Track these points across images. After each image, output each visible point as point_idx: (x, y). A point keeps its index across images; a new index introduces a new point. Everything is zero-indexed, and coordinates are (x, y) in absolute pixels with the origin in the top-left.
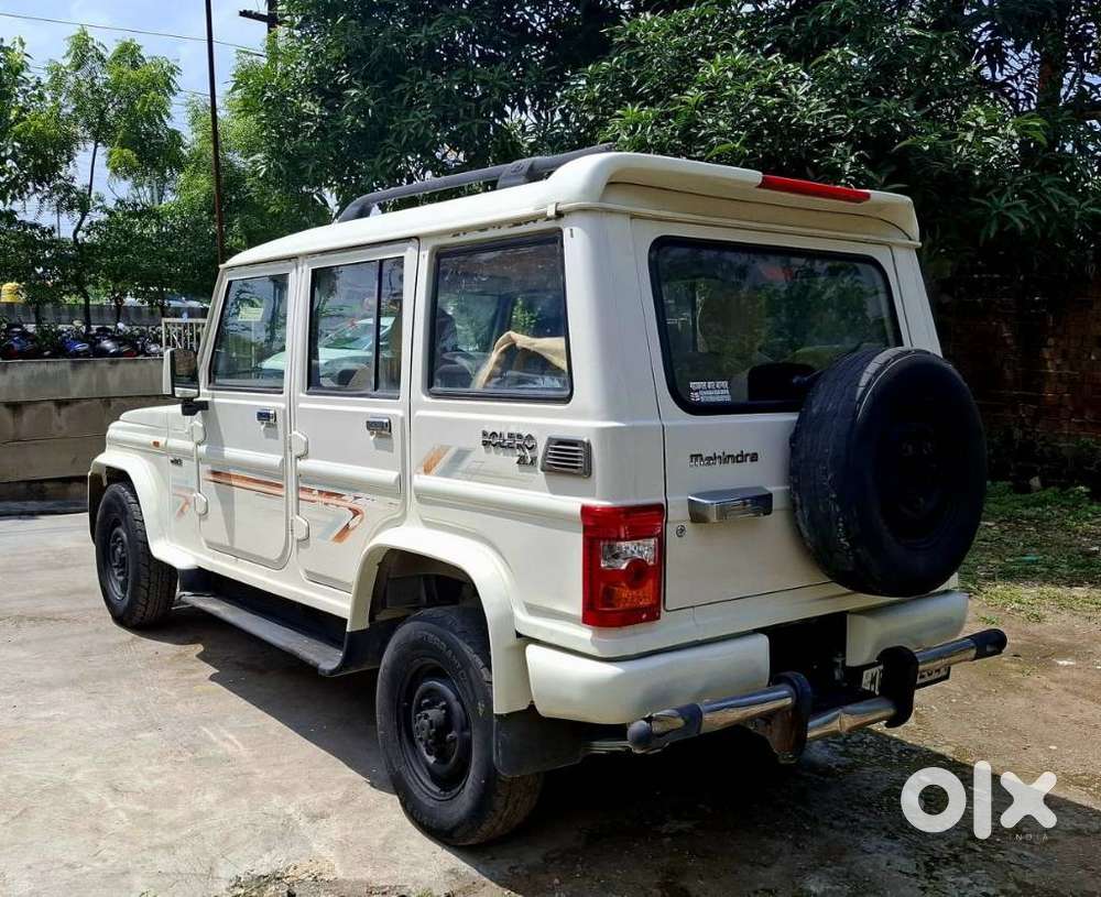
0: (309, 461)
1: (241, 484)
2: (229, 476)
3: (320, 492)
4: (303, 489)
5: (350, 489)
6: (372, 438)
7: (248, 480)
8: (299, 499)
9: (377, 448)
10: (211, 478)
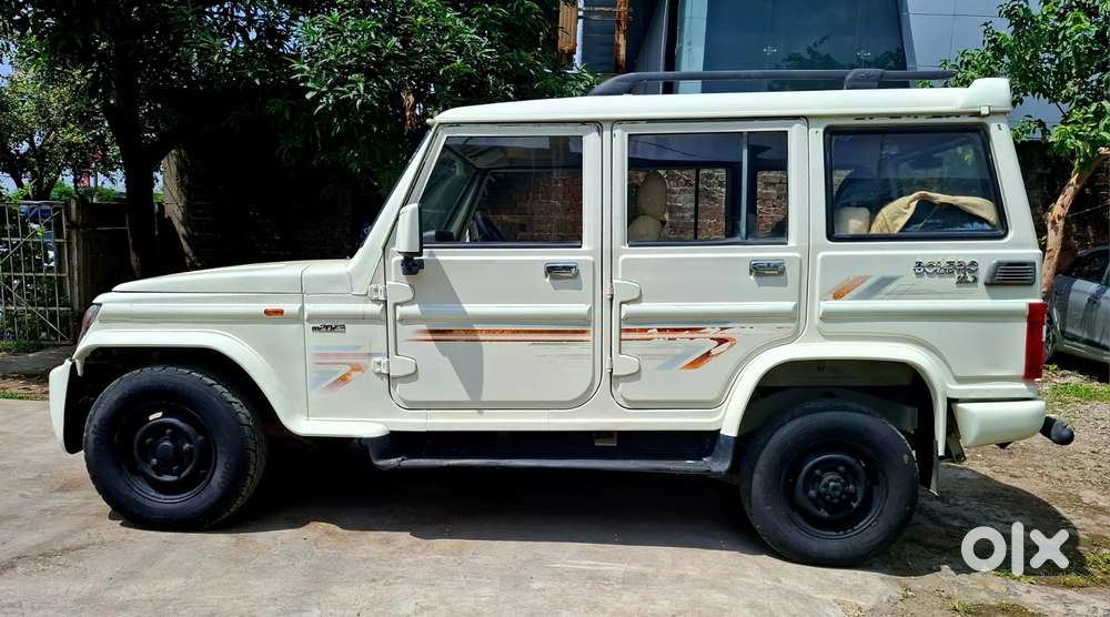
0: (643, 304)
1: (497, 338)
2: (474, 331)
3: (659, 330)
4: (628, 330)
5: (708, 323)
6: (752, 277)
7: (514, 332)
8: (621, 340)
9: (760, 285)
10: (430, 338)
